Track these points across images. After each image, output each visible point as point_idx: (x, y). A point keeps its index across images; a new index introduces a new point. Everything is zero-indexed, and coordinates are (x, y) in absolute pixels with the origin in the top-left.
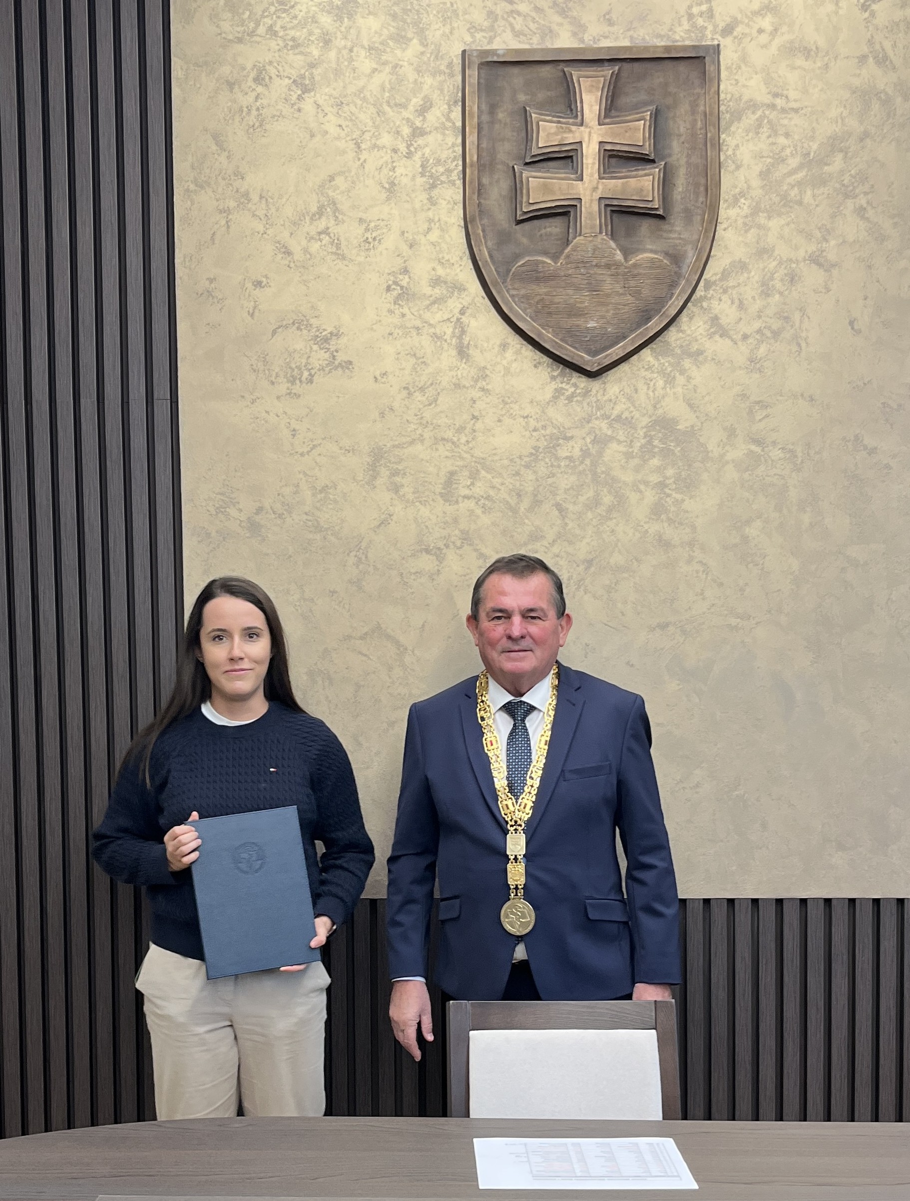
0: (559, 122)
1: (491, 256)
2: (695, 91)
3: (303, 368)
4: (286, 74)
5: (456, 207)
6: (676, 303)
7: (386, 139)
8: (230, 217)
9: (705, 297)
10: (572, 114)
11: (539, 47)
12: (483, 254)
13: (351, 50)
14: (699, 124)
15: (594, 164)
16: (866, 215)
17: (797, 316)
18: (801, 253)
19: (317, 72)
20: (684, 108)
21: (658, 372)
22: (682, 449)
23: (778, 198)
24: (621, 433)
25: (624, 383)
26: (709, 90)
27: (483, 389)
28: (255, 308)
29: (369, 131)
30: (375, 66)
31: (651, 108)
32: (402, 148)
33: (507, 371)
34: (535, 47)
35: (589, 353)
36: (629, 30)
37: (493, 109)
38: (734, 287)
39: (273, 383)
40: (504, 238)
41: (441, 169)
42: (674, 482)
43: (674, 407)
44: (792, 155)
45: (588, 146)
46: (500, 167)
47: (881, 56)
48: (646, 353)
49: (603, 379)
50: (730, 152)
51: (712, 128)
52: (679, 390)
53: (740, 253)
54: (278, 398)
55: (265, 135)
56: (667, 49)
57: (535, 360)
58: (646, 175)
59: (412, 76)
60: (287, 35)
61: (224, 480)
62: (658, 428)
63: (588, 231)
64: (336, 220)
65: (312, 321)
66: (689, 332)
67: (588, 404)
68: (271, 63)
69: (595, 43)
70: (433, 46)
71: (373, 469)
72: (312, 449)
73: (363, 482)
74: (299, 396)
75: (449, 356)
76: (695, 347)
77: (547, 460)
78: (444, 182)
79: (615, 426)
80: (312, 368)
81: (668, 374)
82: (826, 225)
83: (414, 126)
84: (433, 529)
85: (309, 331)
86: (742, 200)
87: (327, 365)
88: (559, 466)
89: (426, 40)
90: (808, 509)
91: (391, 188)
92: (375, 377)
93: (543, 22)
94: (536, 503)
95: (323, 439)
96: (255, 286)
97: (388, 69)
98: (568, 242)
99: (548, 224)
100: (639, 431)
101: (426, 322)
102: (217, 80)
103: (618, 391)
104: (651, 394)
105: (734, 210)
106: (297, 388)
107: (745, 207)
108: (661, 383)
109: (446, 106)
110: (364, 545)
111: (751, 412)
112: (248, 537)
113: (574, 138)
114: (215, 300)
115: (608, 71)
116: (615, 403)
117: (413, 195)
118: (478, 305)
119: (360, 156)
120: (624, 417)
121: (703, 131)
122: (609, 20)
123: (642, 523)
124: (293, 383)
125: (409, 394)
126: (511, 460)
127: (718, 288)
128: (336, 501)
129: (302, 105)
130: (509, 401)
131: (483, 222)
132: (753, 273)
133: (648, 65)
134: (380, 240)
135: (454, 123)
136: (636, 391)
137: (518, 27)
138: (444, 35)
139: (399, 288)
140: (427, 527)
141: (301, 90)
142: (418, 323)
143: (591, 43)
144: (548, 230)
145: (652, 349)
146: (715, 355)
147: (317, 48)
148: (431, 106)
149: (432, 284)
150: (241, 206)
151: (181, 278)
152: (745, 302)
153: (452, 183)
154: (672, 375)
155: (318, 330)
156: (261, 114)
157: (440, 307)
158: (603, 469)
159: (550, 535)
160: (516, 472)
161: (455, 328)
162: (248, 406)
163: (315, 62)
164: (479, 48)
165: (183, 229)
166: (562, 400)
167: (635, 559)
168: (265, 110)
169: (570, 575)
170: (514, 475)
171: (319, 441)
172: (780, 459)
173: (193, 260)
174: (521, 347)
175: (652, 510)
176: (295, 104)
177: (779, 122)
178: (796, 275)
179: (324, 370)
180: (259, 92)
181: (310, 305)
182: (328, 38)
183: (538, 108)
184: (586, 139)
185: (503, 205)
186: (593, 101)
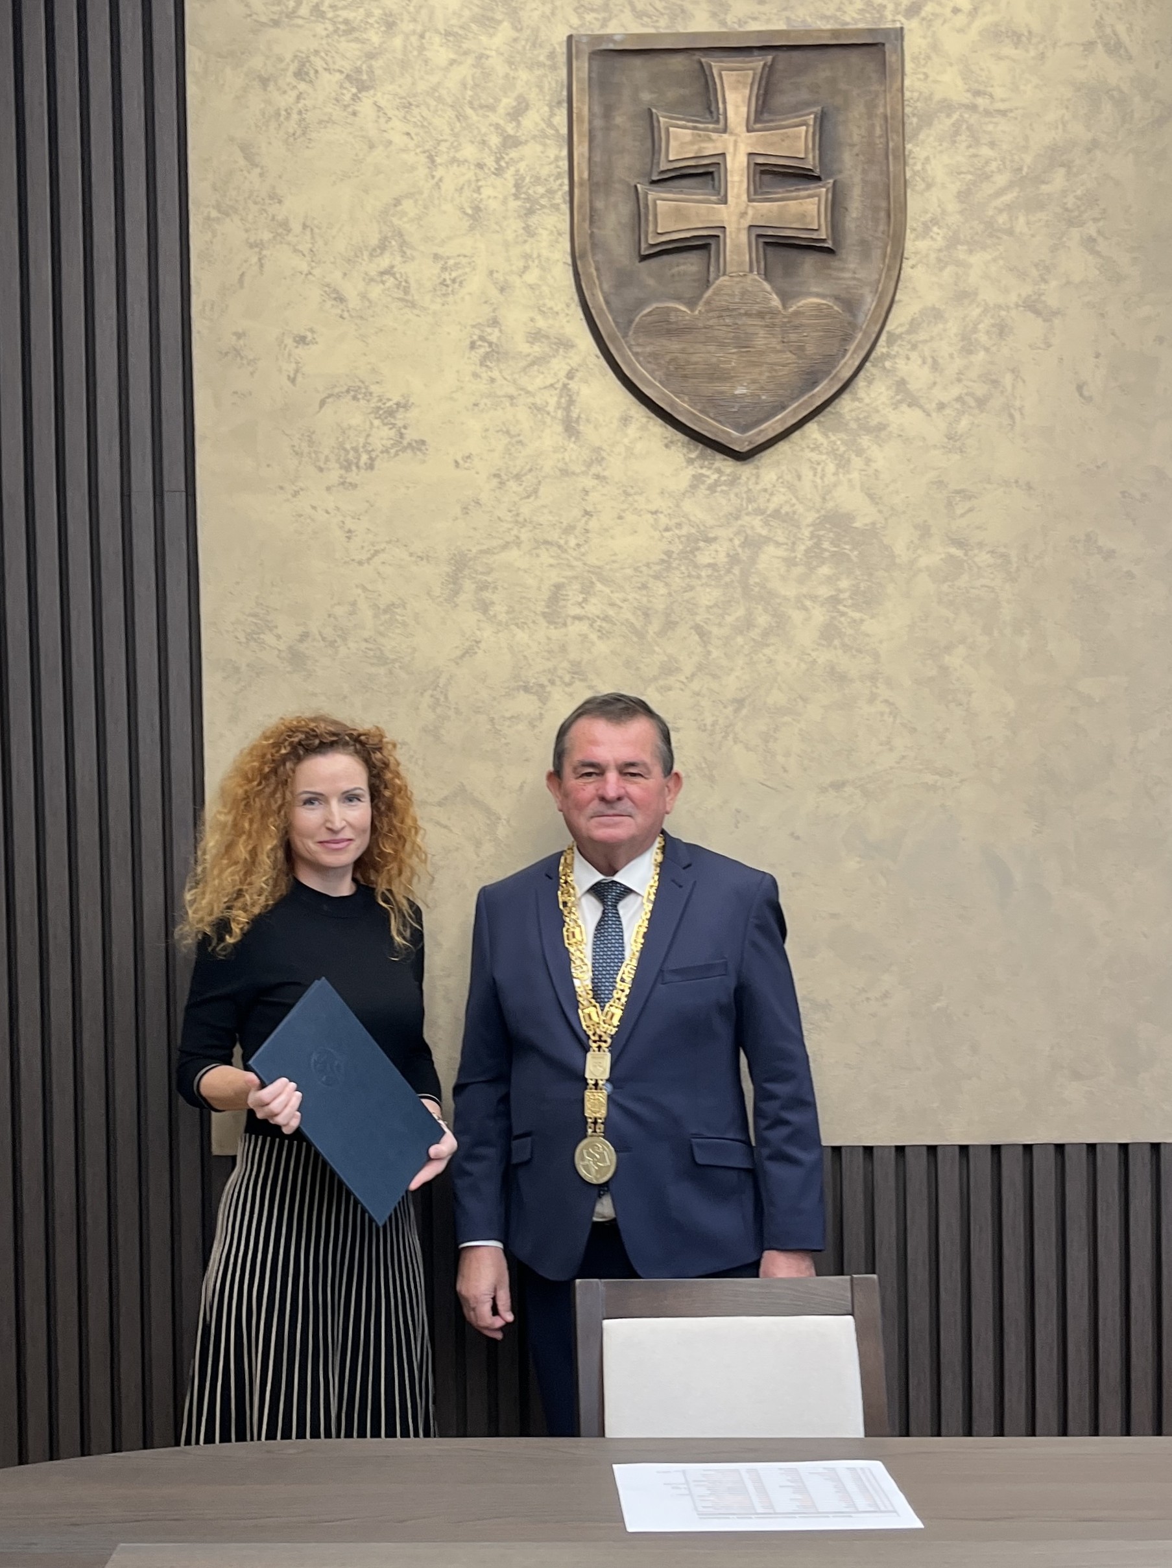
0: (695, 128)
1: (607, 302)
2: (873, 88)
3: (361, 450)
4: (337, 67)
5: (561, 239)
6: (850, 363)
7: (469, 152)
8: (264, 252)
9: (889, 354)
10: (712, 117)
11: (668, 31)
12: (597, 300)
13: (422, 36)
14: (878, 131)
15: (741, 182)
16: (1098, 248)
17: (1008, 379)
18: (1013, 298)
19: (377, 64)
20: (857, 111)
21: (827, 453)
22: (860, 553)
23: (982, 226)
24: (779, 532)
25: (784, 468)
26: (891, 87)
27: (597, 477)
28: (297, 371)
29: (446, 141)
30: (452, 56)
31: (815, 109)
32: (490, 162)
33: (630, 451)
34: (662, 31)
35: (737, 427)
36: (785, 9)
37: (608, 112)
38: (925, 341)
39: (321, 470)
40: (624, 279)
41: (541, 190)
42: (851, 597)
43: (850, 499)
44: (999, 170)
45: (733, 160)
46: (617, 186)
47: (1112, 42)
48: (811, 428)
49: (756, 462)
50: (918, 167)
51: (895, 137)
52: (855, 475)
53: (933, 297)
54: (328, 489)
55: (310, 146)
56: (835, 33)
57: (666, 438)
58: (809, 197)
59: (501, 69)
61: (258, 597)
62: (828, 526)
63: (734, 269)
64: (402, 256)
65: (373, 388)
66: (867, 400)
67: (736, 495)
68: (316, 52)
69: (741, 26)
70: (529, 32)
71: (454, 581)
72: (373, 556)
73: (441, 599)
74: (356, 486)
75: (551, 436)
76: (875, 420)
77: (683, 568)
78: (546, 207)
79: (771, 523)
80: (373, 450)
81: (842, 456)
82: (1044, 261)
83: (505, 134)
84: (533, 660)
85: (369, 401)
86: (935, 229)
87: (393, 446)
88: (699, 577)
89: (520, 22)
90: (1027, 631)
91: (476, 216)
94: (669, 625)
95: (389, 542)
96: (297, 342)
98: (707, 284)
99: (682, 261)
100: (804, 530)
101: (522, 389)
102: (247, 75)
103: (775, 478)
104: (819, 481)
105: (925, 242)
106: (353, 476)
107: (939, 238)
108: (831, 467)
109: (546, 109)
110: (442, 681)
111: (950, 504)
112: (288, 672)
113: (715, 148)
114: (245, 362)
115: (758, 63)
116: (772, 494)
117: (505, 224)
118: (591, 366)
119: (434, 173)
121: (883, 140)
123: (809, 651)
124: (348, 468)
125: (500, 483)
126: (636, 569)
127: (904, 343)
128: (405, 624)
129: (358, 107)
130: (633, 492)
131: (597, 258)
132: (950, 324)
133: (812, 54)
134: (461, 283)
135: (557, 131)
136: (799, 477)
137: (639, 6)
138: (543, 16)
139: (487, 344)
140: (525, 657)
141: (357, 88)
142: (512, 390)
143: (736, 26)
144: (682, 268)
146: (902, 430)
147: (377, 33)
148: (527, 107)
149: (530, 339)
150: (279, 238)
151: (199, 334)
152: (940, 361)
153: (556, 207)
154: (846, 456)
155: (380, 400)
156: (304, 119)
157: (541, 369)
158: (757, 580)
159: (688, 668)
160: (643, 584)
161: (561, 396)
162: (288, 500)
163: (374, 51)
164: (589, 33)
165: (202, 269)
166: (703, 490)
167: (801, 697)
168: (309, 113)
169: (714, 718)
170: (639, 588)
171: (383, 546)
172: (989, 566)
173: (216, 309)
174: (648, 421)
175: (822, 634)
176: (349, 105)
177: (982, 128)
178: (1007, 325)
179: (388, 452)
180: (301, 90)
181: (369, 367)
182: (391, 20)
183: (666, 110)
184: (731, 149)
185: (622, 236)
186: (740, 101)
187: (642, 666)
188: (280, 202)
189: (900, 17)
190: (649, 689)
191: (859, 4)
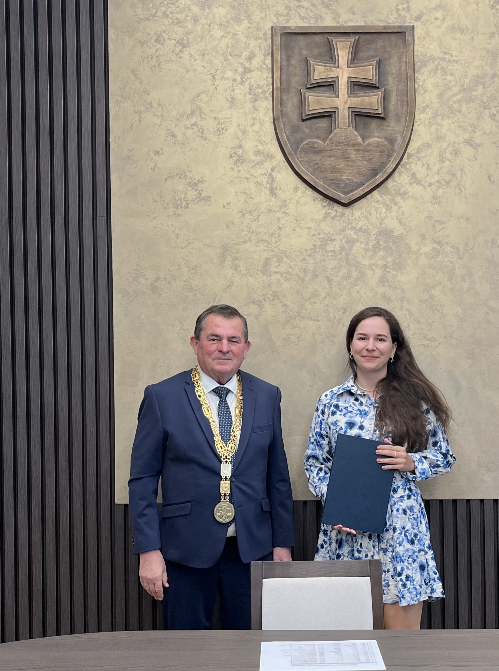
0: (325, 66)
1: (288, 139)
2: (401, 51)
3: (183, 200)
4: (173, 38)
5: (268, 112)
6: (391, 165)
7: (229, 74)
8: (141, 116)
9: (408, 162)
10: (333, 62)
11: (315, 25)
12: (284, 138)
13: (210, 25)
14: (403, 68)
15: (345, 89)
16: (496, 119)
17: (459, 173)
18: (461, 139)
19: (190, 37)
20: (394, 60)
21: (382, 204)
22: (396, 246)
23: (448, 109)
24: (362, 237)
25: (364, 210)
26: (408, 50)
27: (284, 213)
28: (155, 166)
29: (220, 69)
30: (223, 34)
31: (376, 59)
32: (238, 78)
33: (298, 203)
34: (312, 25)
36: (364, 17)
37: (289, 58)
39: (165, 208)
40: (295, 129)
41: (260, 91)
42: (392, 265)
43: (391, 223)
44: (455, 86)
45: (342, 79)
46: (292, 90)
48: (375, 193)
49: (352, 207)
50: (420, 84)
51: (410, 71)
52: (394, 214)
53: (427, 138)
54: (168, 216)
55: (161, 71)
56: (384, 27)
57: (313, 197)
58: (374, 95)
59: (243, 40)
60: (173, 16)
61: (137, 262)
62: (382, 235)
63: (342, 126)
64: (201, 118)
65: (188, 174)
66: (399, 182)
67: (343, 221)
68: (165, 31)
69: (345, 24)
70: (255, 24)
71: (223, 257)
72: (188, 245)
73: (217, 264)
74: (180, 215)
75: (265, 194)
76: (403, 190)
77: (321, 252)
78: (262, 98)
79: (358, 233)
80: (188, 200)
81: (388, 205)
82: (474, 124)
83: (245, 67)
84: (257, 290)
85: (186, 179)
86: (428, 110)
87: (196, 198)
88: (328, 256)
89: (251, 20)
90: (467, 280)
91: (232, 101)
92: (223, 205)
93: (316, 12)
94: (315, 276)
95: (194, 240)
96: (155, 154)
97: (230, 36)
98: (331, 132)
99: (320, 122)
100: (372, 236)
101: (252, 175)
102: (134, 40)
103: (360, 214)
104: (378, 216)
105: (424, 115)
106: (179, 211)
107: (429, 114)
108: (384, 210)
109: (263, 57)
110: (217, 299)
111: (434, 226)
112: (151, 294)
113: (334, 74)
114: (132, 162)
115: (352, 39)
116: (358, 221)
117: (245, 105)
118: (281, 166)
119: (215, 83)
120: (363, 228)
121: (405, 72)
122: (353, 11)
123: (374, 288)
124: (177, 208)
125: (243, 215)
126: (301, 252)
127: (415, 158)
128: (201, 275)
129: (182, 55)
130: (299, 219)
131: (283, 120)
132: (434, 150)
133: (375, 36)
134: (226, 130)
135: (267, 66)
136: (370, 214)
137: (302, 14)
138: (261, 18)
139: (237, 156)
140: (253, 289)
141: (182, 46)
142: (248, 176)
143: (343, 23)
144: (320, 125)
145: (379, 191)
146: (414, 195)
147: (190, 24)
148: (254, 56)
149: (255, 154)
150: (148, 110)
151: (113, 149)
152: (430, 165)
153: (267, 98)
154: (390, 205)
155: (191, 179)
156: (159, 59)
157: (260, 167)
158: (353, 258)
159: (323, 294)
160: (304, 259)
161: (269, 178)
162: (151, 221)
163: (189, 32)
164: (281, 25)
165: (115, 122)
166: (329, 219)
168: (161, 57)
169: (334, 316)
170: (302, 260)
171: (192, 241)
172: (451, 252)
173: (120, 139)
174: (306, 190)
175: (380, 280)
176: (178, 54)
177: (447, 67)
178: (458, 150)
179: (194, 201)
180: (158, 47)
181: (186, 165)
182: (196, 18)
183: (313, 58)
184: (341, 75)
185: (295, 111)
186: (344, 55)
187: (303, 293)
188: (148, 94)
189: (413, 21)
190: (306, 304)
191: (395, 15)
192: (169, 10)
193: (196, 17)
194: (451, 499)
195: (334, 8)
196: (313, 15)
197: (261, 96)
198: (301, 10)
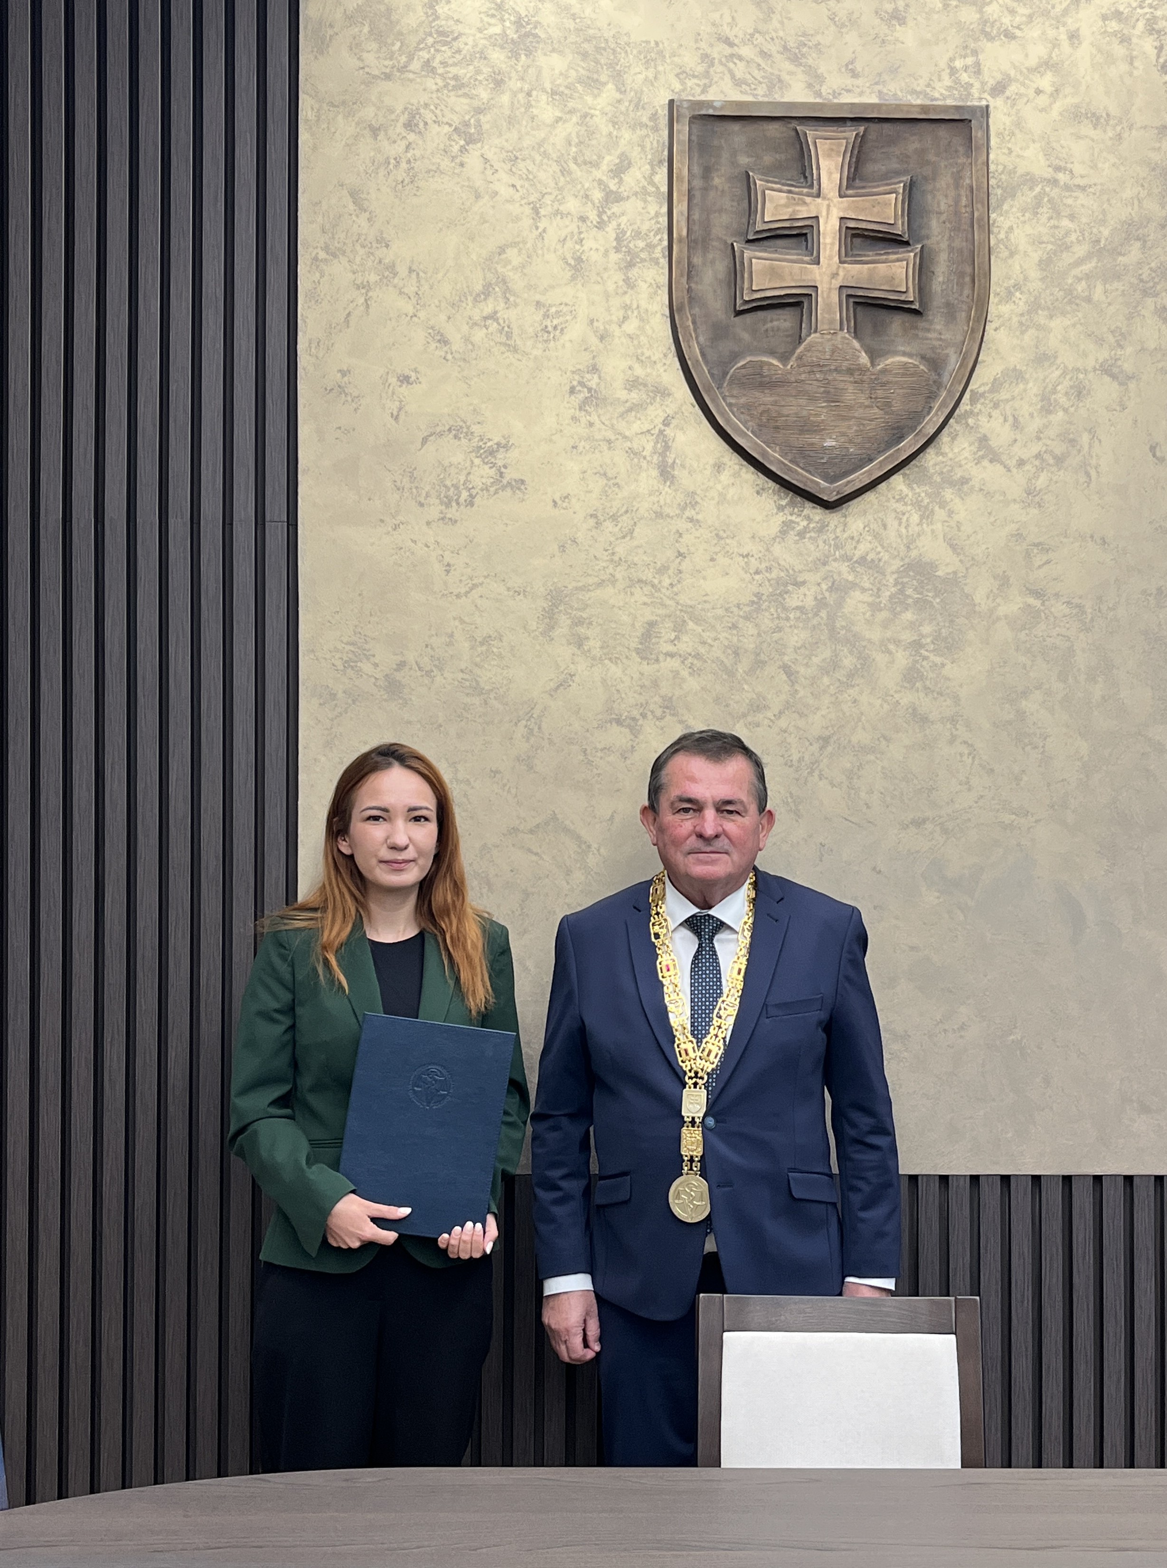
0: (790, 192)
1: (703, 354)
2: (959, 161)
3: (461, 487)
4: (445, 120)
5: (659, 292)
6: (935, 419)
7: (572, 205)
8: (370, 294)
9: (972, 412)
10: (807, 182)
11: (766, 99)
12: (693, 352)
13: (529, 94)
14: (964, 201)
15: (832, 244)
17: (1085, 438)
18: (1090, 363)
19: (486, 119)
20: (945, 180)
21: (912, 504)
22: (941, 601)
23: (1061, 293)
24: (866, 578)
25: (870, 517)
26: (976, 161)
27: (691, 520)
28: (400, 409)
29: (550, 194)
30: (560, 115)
31: (904, 179)
32: (593, 216)
33: (722, 499)
34: (761, 99)
35: (826, 478)
36: (876, 83)
37: (707, 172)
39: (421, 505)
40: (719, 332)
41: (641, 244)
42: (933, 643)
43: (932, 548)
44: (1079, 241)
45: (826, 223)
46: (715, 243)
48: (897, 480)
49: (844, 511)
50: (1002, 236)
51: (979, 206)
52: (938, 526)
53: (1015, 359)
54: (428, 523)
55: (418, 194)
56: (924, 108)
57: (757, 485)
58: (898, 260)
59: (605, 128)
60: (447, 72)
61: (356, 626)
62: (911, 573)
63: (826, 327)
64: (506, 303)
65: (474, 428)
66: (950, 455)
67: (824, 542)
68: (426, 105)
69: (835, 97)
70: (632, 94)
71: (550, 618)
72: (471, 589)
73: (537, 633)
74: (456, 521)
75: (648, 479)
76: (959, 474)
77: (771, 610)
78: (645, 260)
79: (857, 569)
80: (473, 488)
81: (926, 507)
82: (1121, 329)
83: (608, 190)
84: (626, 694)
85: (470, 440)
86: (1018, 294)
87: (492, 484)
88: (788, 619)
89: (623, 85)
90: (1100, 679)
91: (577, 266)
93: (770, 70)
94: (759, 663)
95: (486, 577)
96: (401, 381)
97: (575, 119)
98: (800, 340)
99: (775, 317)
100: (888, 577)
101: (620, 434)
102: (358, 124)
103: (862, 526)
104: (904, 531)
105: (1008, 306)
106: (453, 512)
107: (1021, 303)
108: (915, 518)
109: (648, 167)
110: (536, 713)
111: (1028, 555)
112: (384, 700)
113: (809, 211)
114: (349, 399)
115: (851, 133)
116: (858, 542)
117: (605, 276)
118: (686, 414)
119: (539, 224)
120: (869, 558)
121: (969, 209)
122: (852, 71)
123: (892, 692)
124: (448, 505)
125: (597, 523)
126: (727, 610)
127: (987, 402)
128: (501, 656)
129: (465, 159)
130: (725, 535)
131: (693, 312)
132: (1031, 385)
133: (903, 127)
134: (562, 330)
135: (657, 188)
136: (885, 526)
137: (739, 75)
138: (646, 79)
139: (586, 390)
140: (618, 691)
141: (465, 140)
142: (610, 435)
143: (831, 97)
144: (775, 323)
146: (983, 485)
147: (485, 90)
148: (630, 165)
149: (628, 387)
150: (385, 281)
151: (304, 369)
152: (1021, 419)
153: (656, 262)
154: (930, 507)
155: (482, 440)
156: (413, 168)
157: (638, 415)
158: (844, 624)
159: (775, 705)
160: (733, 624)
161: (657, 442)
162: (388, 533)
163: (483, 107)
164: (691, 98)
165: (309, 307)
166: (792, 536)
167: (885, 738)
168: (418, 163)
169: (800, 755)
170: (730, 628)
171: (481, 579)
172: (1065, 616)
173: (322, 346)
174: (741, 469)
175: (905, 676)
176: (456, 157)
177: (1062, 201)
178: (1084, 387)
179: (488, 490)
180: (410, 140)
181: (471, 408)
182: (499, 78)
183: (763, 174)
184: (824, 213)
185: (719, 291)
186: (833, 167)
187: (731, 702)
188: (387, 246)
189: (986, 95)
190: (738, 726)
191: (947, 81)
192: (439, 58)
193: (499, 73)
194: (1058, 1173)
195: (810, 62)
196: (762, 77)
197: (643, 255)
198: (735, 64)
